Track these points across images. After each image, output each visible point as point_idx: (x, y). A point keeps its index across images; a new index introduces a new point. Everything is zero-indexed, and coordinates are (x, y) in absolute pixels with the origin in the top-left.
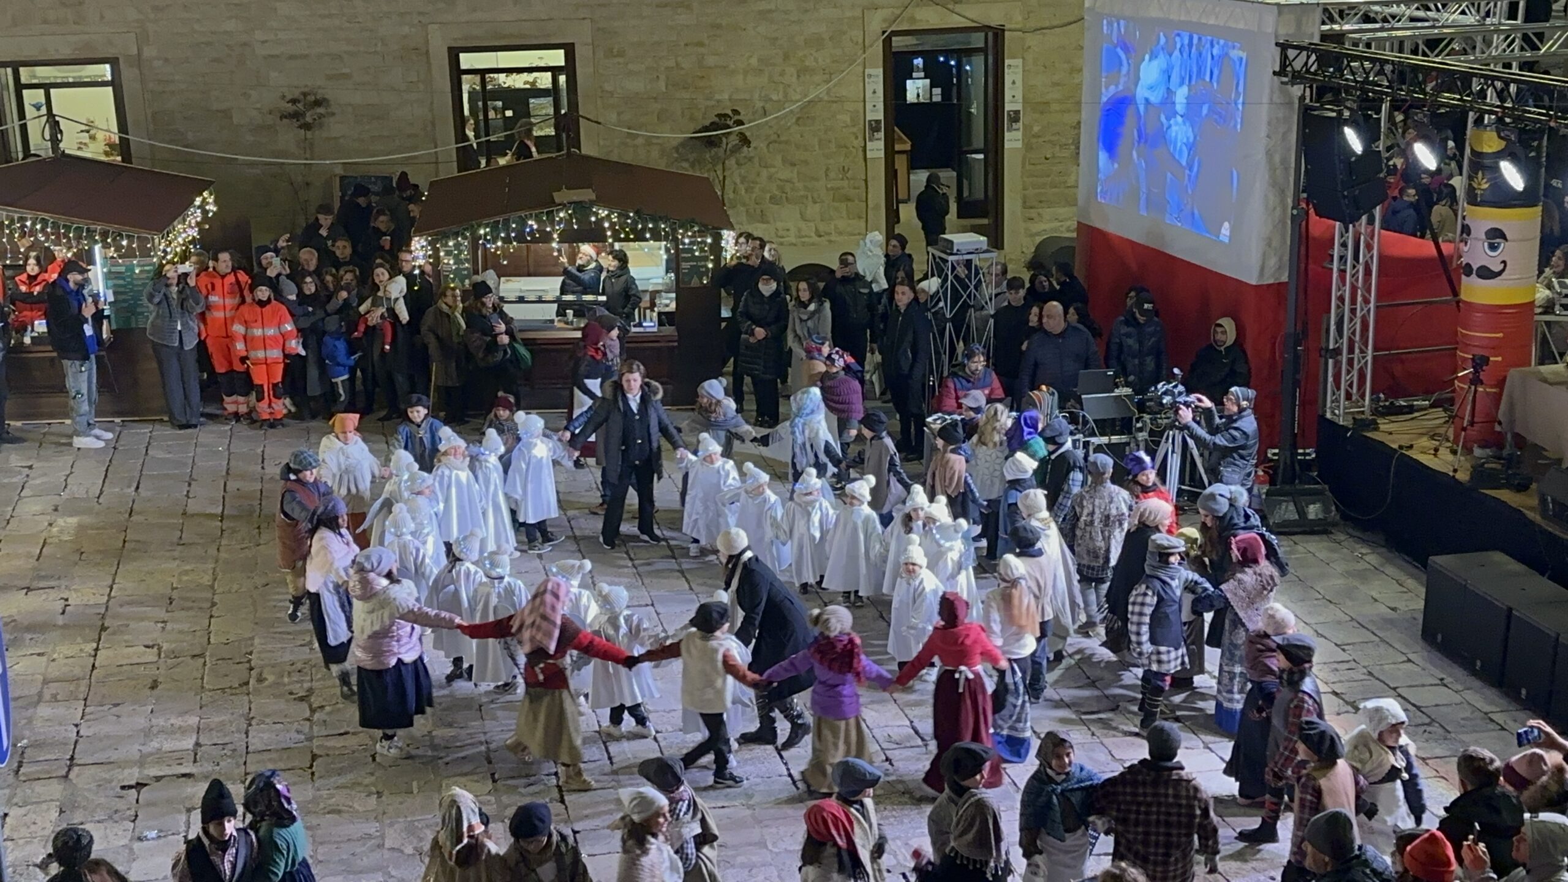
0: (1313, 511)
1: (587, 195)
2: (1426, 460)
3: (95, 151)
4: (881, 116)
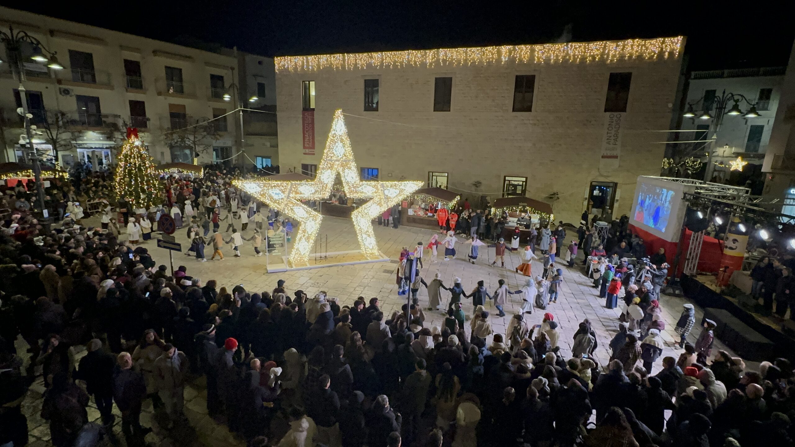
0: (677, 292)
1: (526, 204)
2: (709, 286)
3: (442, 187)
4: (587, 197)
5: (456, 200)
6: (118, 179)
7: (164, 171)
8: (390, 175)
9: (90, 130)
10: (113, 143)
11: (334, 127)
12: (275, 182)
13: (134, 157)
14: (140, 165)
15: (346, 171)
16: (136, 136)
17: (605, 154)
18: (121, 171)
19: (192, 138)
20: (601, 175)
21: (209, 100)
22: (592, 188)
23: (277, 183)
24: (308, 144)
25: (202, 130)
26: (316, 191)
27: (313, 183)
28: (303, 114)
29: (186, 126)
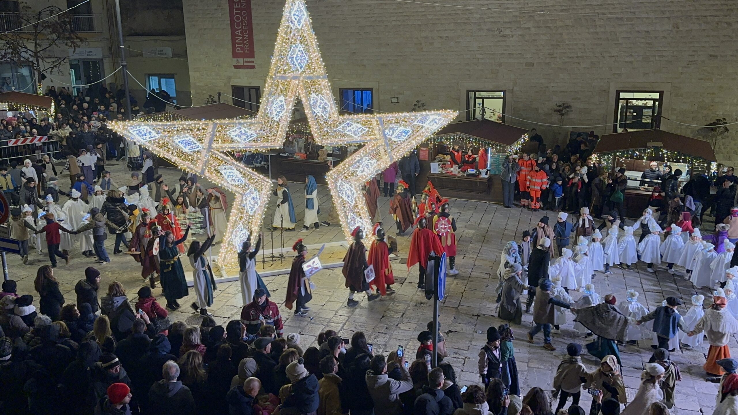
3: (494, 119)
5: (521, 141)
8: (395, 100)
11: (286, 13)
15: (313, 95)
19: (31, 46)
23: (187, 123)
24: (242, 49)
25: (49, 30)
26: (259, 137)
27: (253, 120)
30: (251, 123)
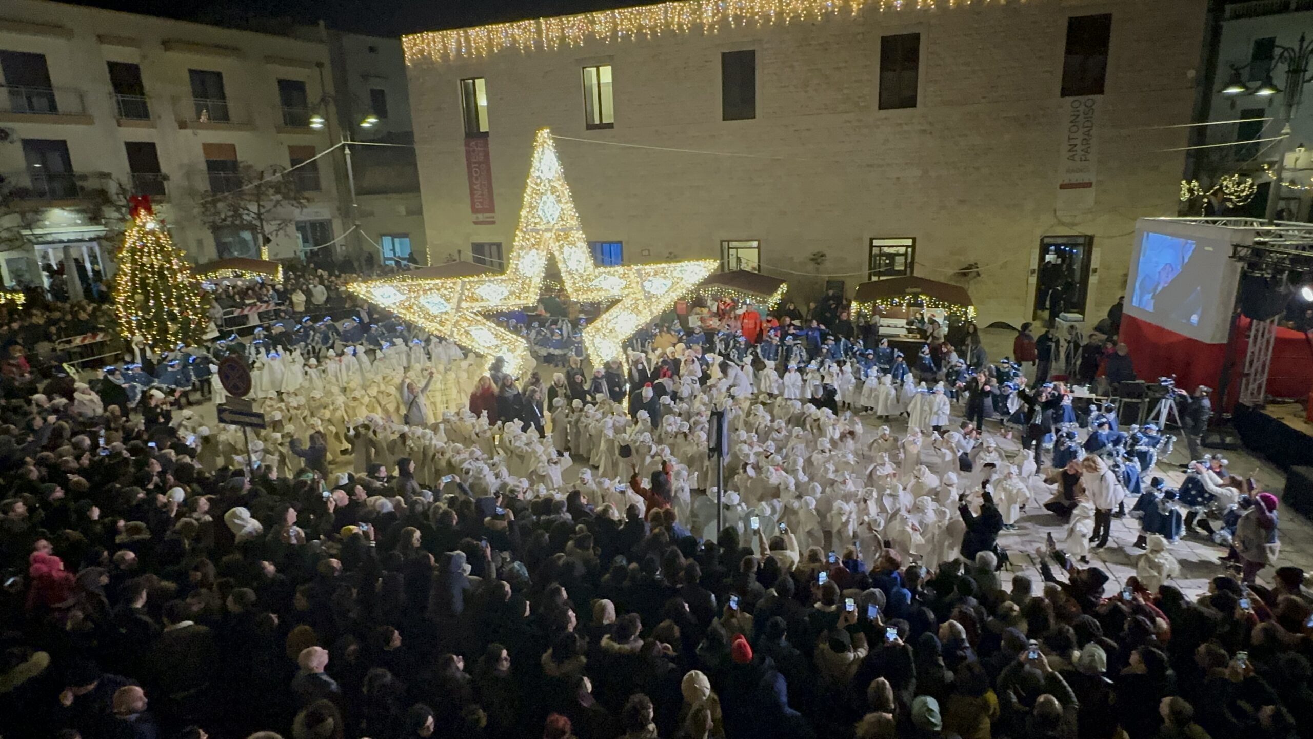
0: (1228, 440)
1: (919, 290)
2: (1291, 425)
4: (1036, 267)
5: (781, 291)
6: (121, 299)
7: (206, 276)
8: (646, 252)
9: (56, 206)
10: (101, 228)
11: (536, 163)
12: (429, 281)
13: (149, 252)
14: (161, 267)
15: (566, 248)
16: (149, 211)
17: (1066, 182)
18: (126, 282)
20: (1061, 223)
21: (279, 130)
22: (1044, 250)
23: (433, 282)
24: (482, 204)
26: (512, 293)
27: (503, 277)
28: (467, 145)
29: (239, 184)
30: (502, 280)
